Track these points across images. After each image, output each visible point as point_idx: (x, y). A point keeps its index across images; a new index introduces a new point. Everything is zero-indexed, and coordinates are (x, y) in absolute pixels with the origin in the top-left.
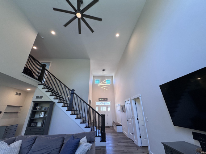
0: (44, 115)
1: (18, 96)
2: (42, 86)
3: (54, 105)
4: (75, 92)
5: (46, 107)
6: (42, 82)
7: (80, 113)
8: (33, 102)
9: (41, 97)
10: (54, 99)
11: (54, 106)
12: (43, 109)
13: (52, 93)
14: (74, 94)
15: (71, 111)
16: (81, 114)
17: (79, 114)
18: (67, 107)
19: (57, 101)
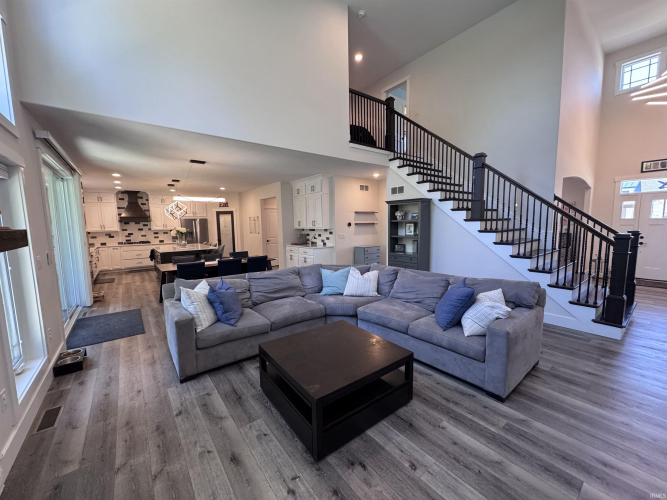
0: (415, 231)
1: (365, 192)
2: (397, 163)
3: (432, 207)
4: (488, 161)
5: (414, 212)
6: (394, 152)
7: (536, 237)
8: (388, 202)
9: (401, 190)
10: (429, 191)
11: (432, 210)
12: (410, 218)
13: (421, 176)
14: (486, 170)
15: (479, 223)
16: (539, 240)
17: (532, 241)
18: (467, 209)
19: (436, 196)
